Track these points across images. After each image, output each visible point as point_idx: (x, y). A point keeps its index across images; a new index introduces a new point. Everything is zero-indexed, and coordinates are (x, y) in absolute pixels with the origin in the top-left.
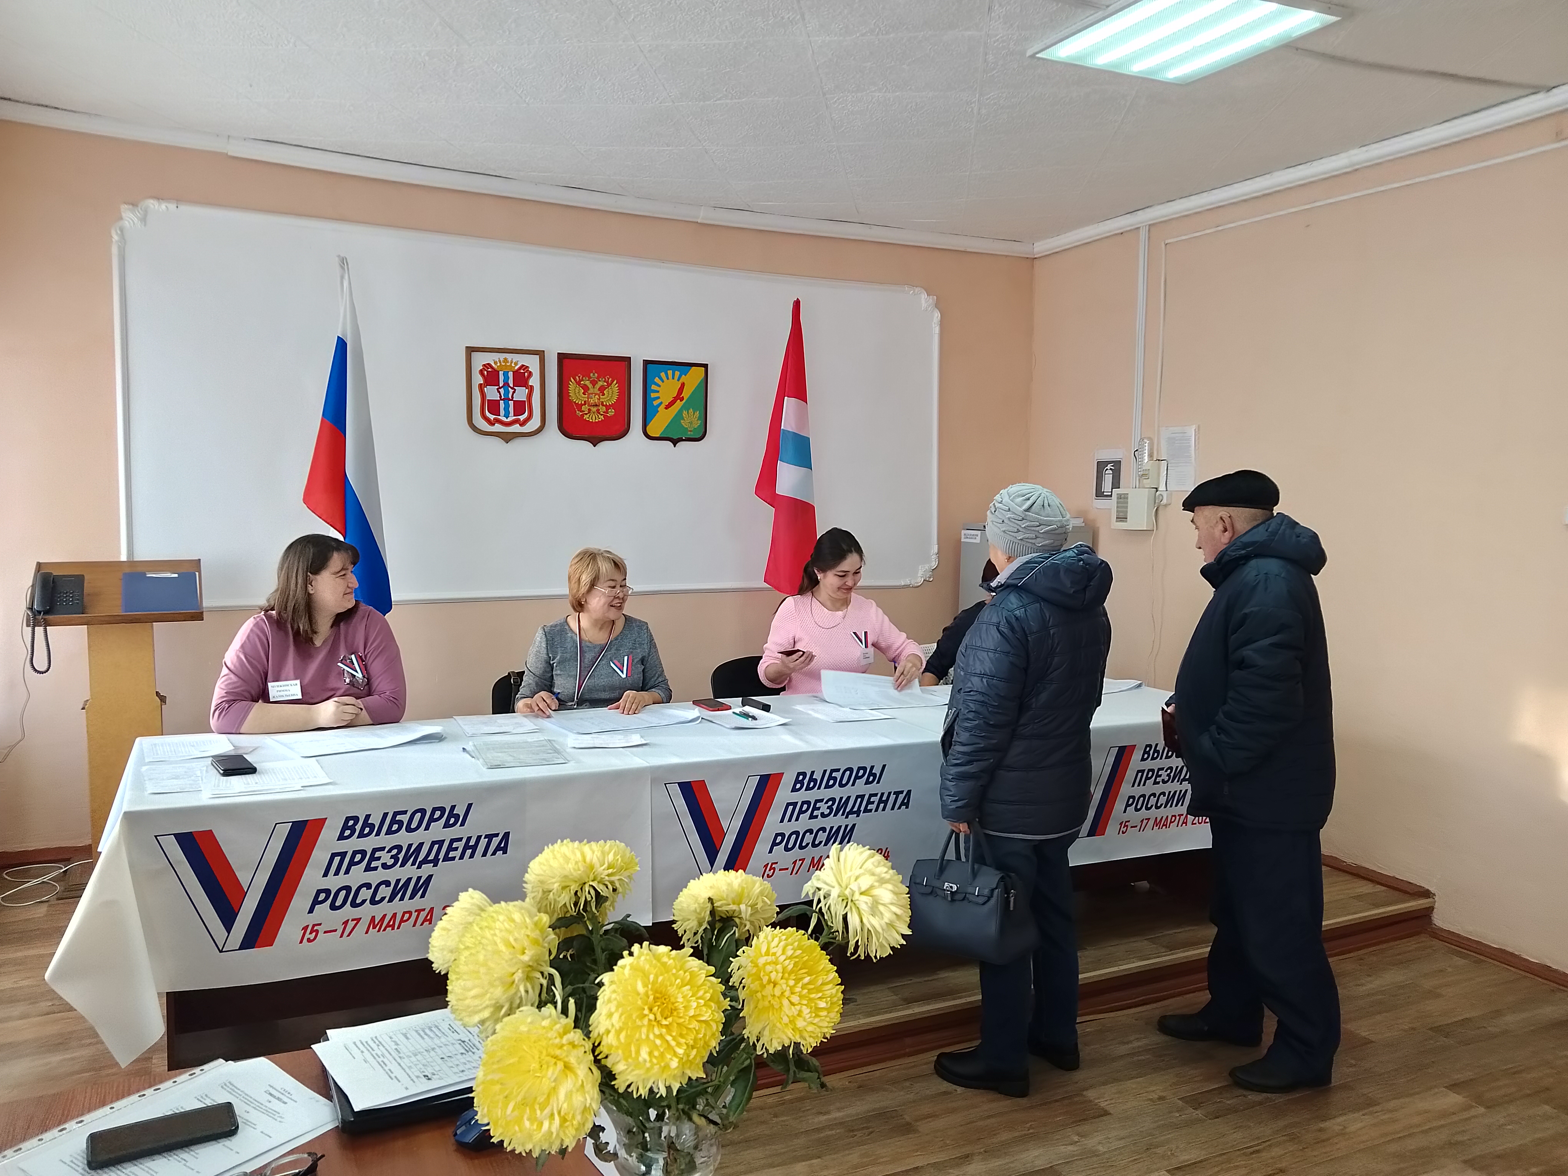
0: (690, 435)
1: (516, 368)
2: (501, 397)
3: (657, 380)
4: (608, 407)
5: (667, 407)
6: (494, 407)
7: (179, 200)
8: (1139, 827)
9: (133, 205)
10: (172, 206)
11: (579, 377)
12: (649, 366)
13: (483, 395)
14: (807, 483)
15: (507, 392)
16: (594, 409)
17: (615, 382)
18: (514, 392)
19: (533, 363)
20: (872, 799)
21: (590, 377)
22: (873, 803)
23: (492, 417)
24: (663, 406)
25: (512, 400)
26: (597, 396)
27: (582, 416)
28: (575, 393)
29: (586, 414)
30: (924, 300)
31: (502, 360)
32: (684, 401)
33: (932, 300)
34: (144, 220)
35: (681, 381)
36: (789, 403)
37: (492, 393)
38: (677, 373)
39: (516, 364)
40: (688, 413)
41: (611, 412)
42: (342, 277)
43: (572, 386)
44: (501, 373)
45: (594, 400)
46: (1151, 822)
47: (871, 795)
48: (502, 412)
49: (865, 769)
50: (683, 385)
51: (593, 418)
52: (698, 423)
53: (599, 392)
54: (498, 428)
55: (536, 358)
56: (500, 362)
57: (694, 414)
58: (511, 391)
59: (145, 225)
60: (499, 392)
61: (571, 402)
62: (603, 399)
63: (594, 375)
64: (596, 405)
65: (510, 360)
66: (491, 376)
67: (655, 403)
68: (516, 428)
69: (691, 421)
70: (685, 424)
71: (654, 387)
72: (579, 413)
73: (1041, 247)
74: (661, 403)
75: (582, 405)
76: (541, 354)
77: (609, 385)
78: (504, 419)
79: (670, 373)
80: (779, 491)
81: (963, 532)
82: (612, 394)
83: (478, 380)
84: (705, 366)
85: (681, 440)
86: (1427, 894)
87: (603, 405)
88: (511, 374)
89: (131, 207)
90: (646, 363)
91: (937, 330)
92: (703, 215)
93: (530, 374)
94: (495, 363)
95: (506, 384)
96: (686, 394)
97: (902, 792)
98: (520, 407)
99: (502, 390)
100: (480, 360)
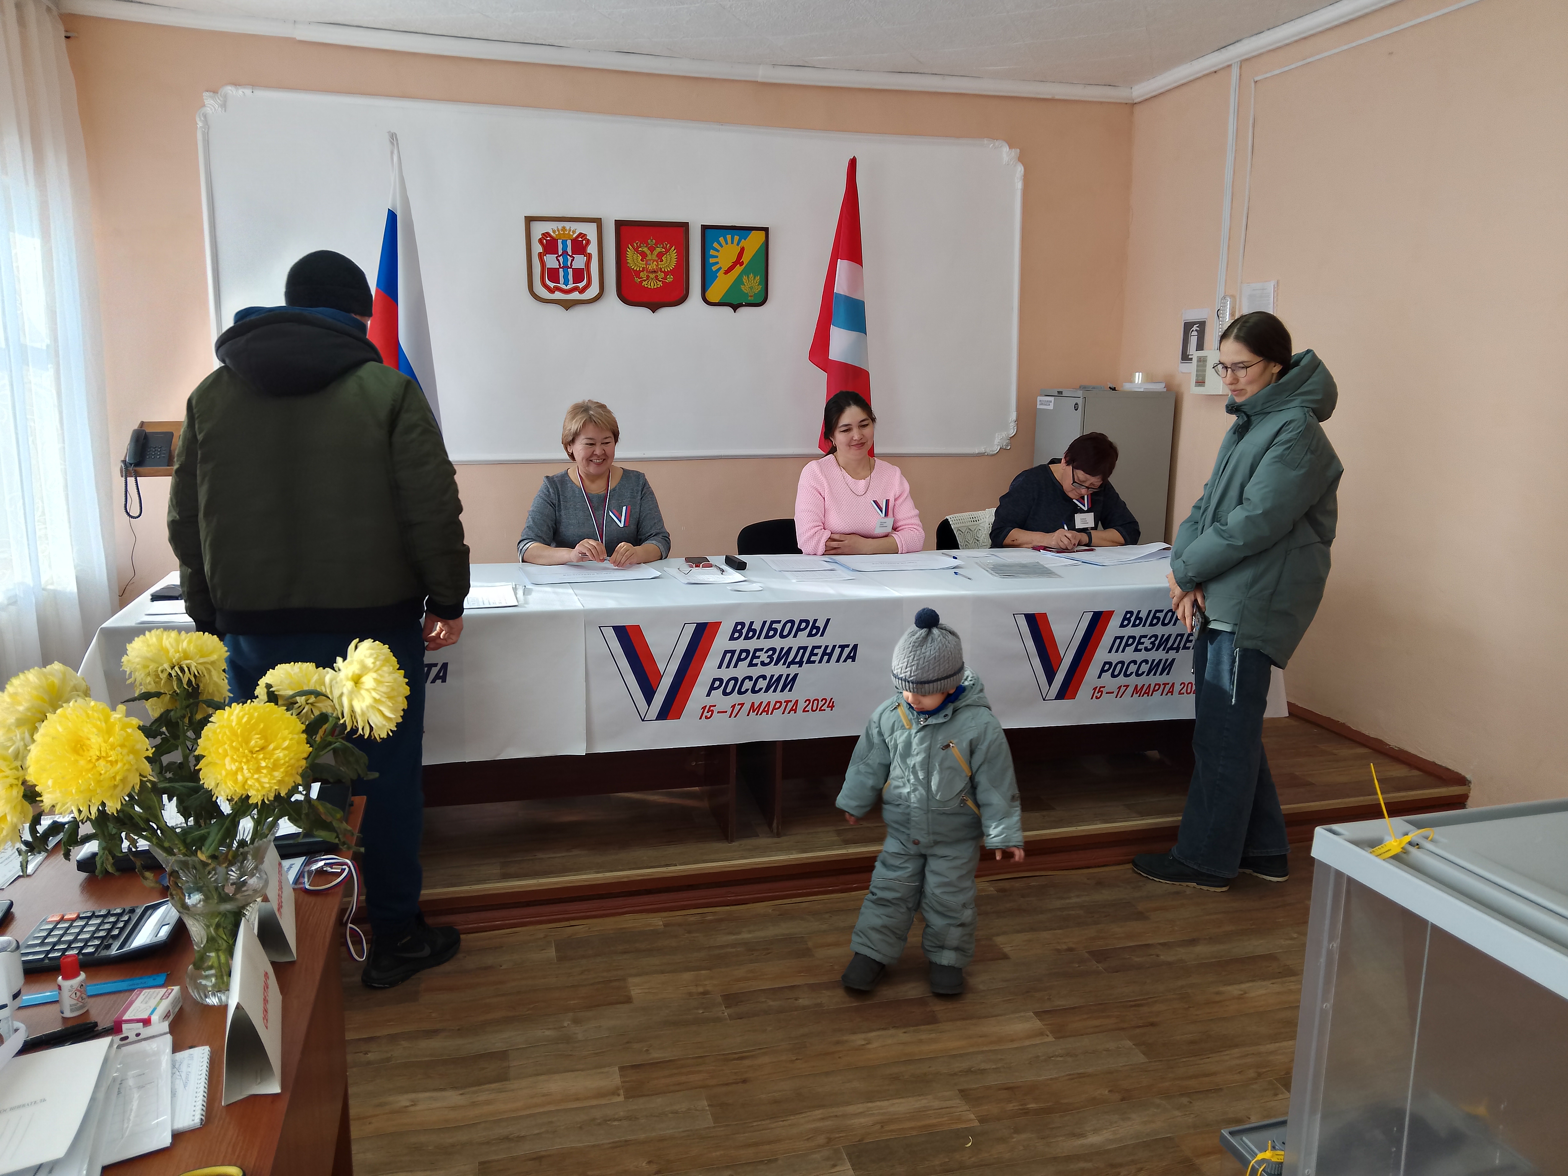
0: (751, 300)
1: (574, 236)
2: (560, 265)
3: (715, 245)
4: (666, 274)
5: (727, 272)
6: (553, 275)
7: (254, 85)
8: (1115, 694)
9: (214, 92)
10: (248, 91)
11: (637, 244)
12: (708, 231)
13: (543, 263)
14: (861, 348)
15: (565, 260)
16: (652, 276)
17: (673, 248)
18: (572, 260)
19: (590, 231)
20: (816, 651)
21: (647, 244)
22: (816, 655)
23: (552, 285)
24: (722, 271)
25: (571, 268)
26: (655, 263)
27: (641, 282)
28: (633, 260)
29: (645, 281)
30: (1006, 154)
31: (560, 228)
32: (744, 266)
33: (1015, 152)
34: (224, 106)
35: (741, 245)
36: (842, 265)
37: (551, 261)
38: (736, 238)
39: (574, 232)
40: (748, 277)
41: (670, 279)
42: (392, 153)
43: (630, 254)
44: (560, 242)
45: (653, 266)
46: (1130, 690)
47: (814, 648)
48: (562, 280)
49: (807, 622)
50: (743, 249)
51: (652, 284)
52: (758, 288)
53: (657, 259)
54: (558, 295)
55: (594, 226)
56: (558, 231)
57: (754, 278)
58: (570, 259)
59: (225, 111)
60: (558, 260)
61: (629, 269)
62: (662, 265)
63: (652, 241)
64: (655, 272)
65: (568, 228)
66: (550, 245)
67: (714, 268)
68: (575, 296)
69: (752, 285)
70: (745, 288)
71: (712, 252)
72: (637, 280)
73: (1140, 90)
74: (720, 268)
75: (640, 271)
76: (598, 222)
77: (667, 251)
78: (564, 287)
79: (729, 237)
80: (832, 357)
81: (1039, 398)
82: (670, 260)
83: (537, 248)
84: (766, 230)
85: (740, 305)
86: (1462, 781)
87: (661, 271)
88: (569, 243)
89: (211, 93)
90: (704, 228)
91: (1019, 185)
92: (763, 74)
93: (588, 242)
94: (554, 232)
95: (565, 252)
96: (746, 259)
97: (848, 646)
98: (579, 275)
99: (561, 259)
100: (539, 229)
